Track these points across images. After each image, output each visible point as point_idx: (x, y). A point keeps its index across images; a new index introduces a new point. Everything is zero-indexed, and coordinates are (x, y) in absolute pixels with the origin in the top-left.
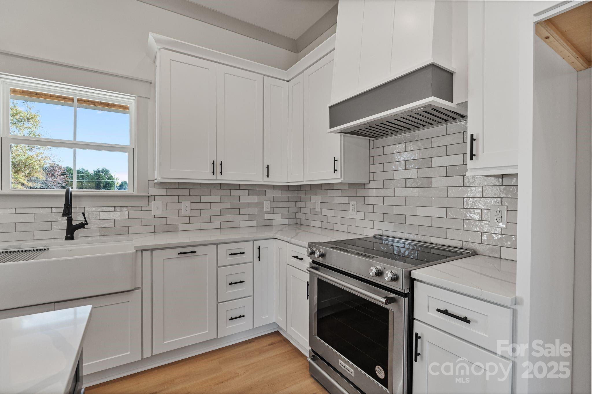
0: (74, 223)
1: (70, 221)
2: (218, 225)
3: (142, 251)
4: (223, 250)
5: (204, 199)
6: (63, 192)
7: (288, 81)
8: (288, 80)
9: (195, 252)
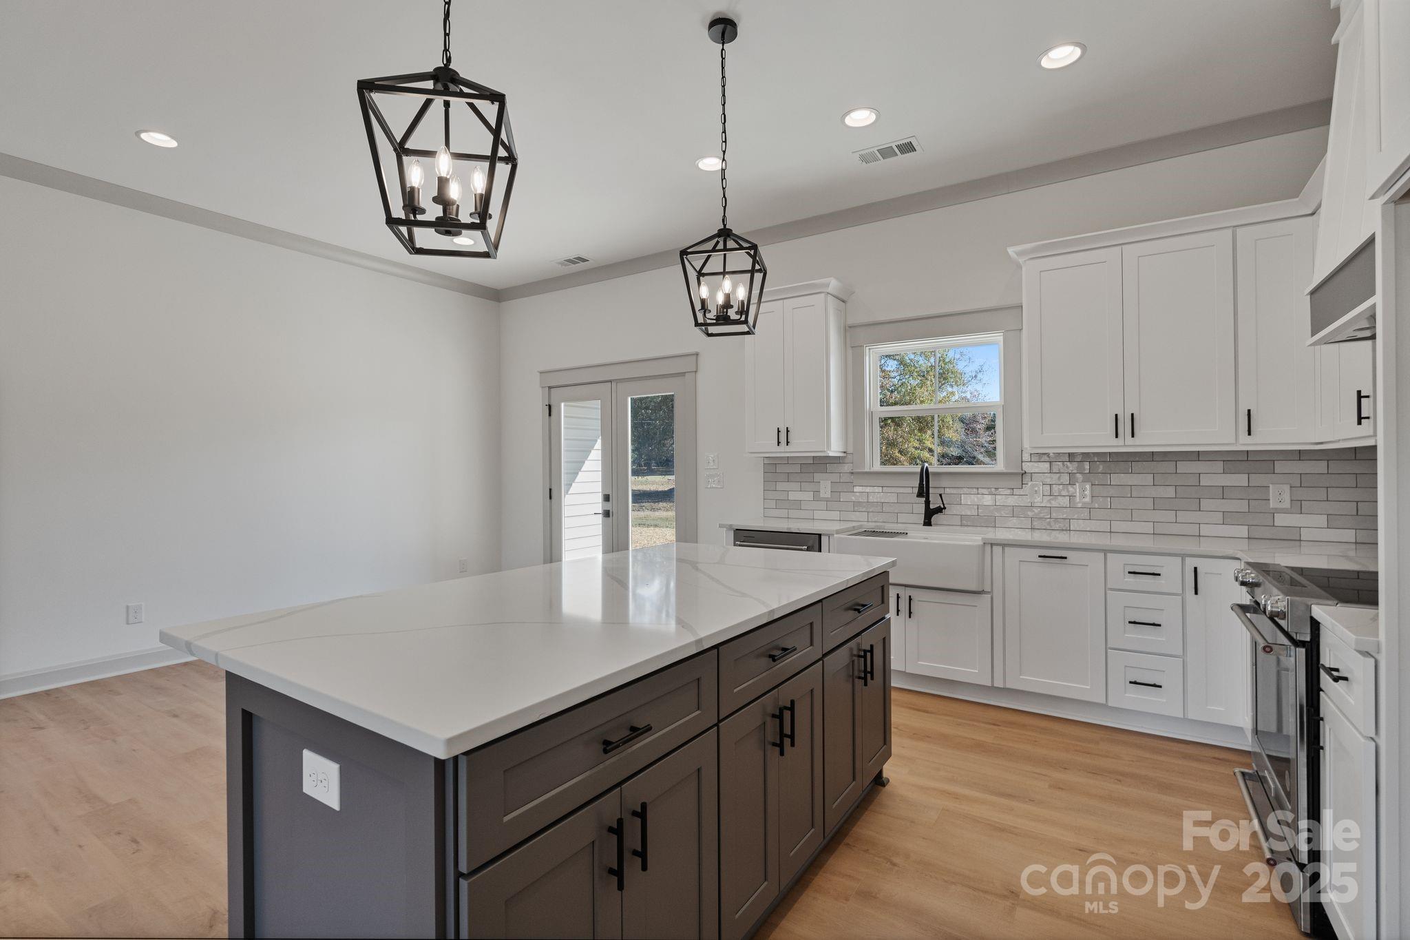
0: (932, 506)
1: (927, 503)
2: (1148, 528)
3: (992, 545)
4: (1117, 563)
5: (1116, 479)
6: (918, 469)
7: (1313, 214)
8: (1310, 212)
9: (1066, 558)
